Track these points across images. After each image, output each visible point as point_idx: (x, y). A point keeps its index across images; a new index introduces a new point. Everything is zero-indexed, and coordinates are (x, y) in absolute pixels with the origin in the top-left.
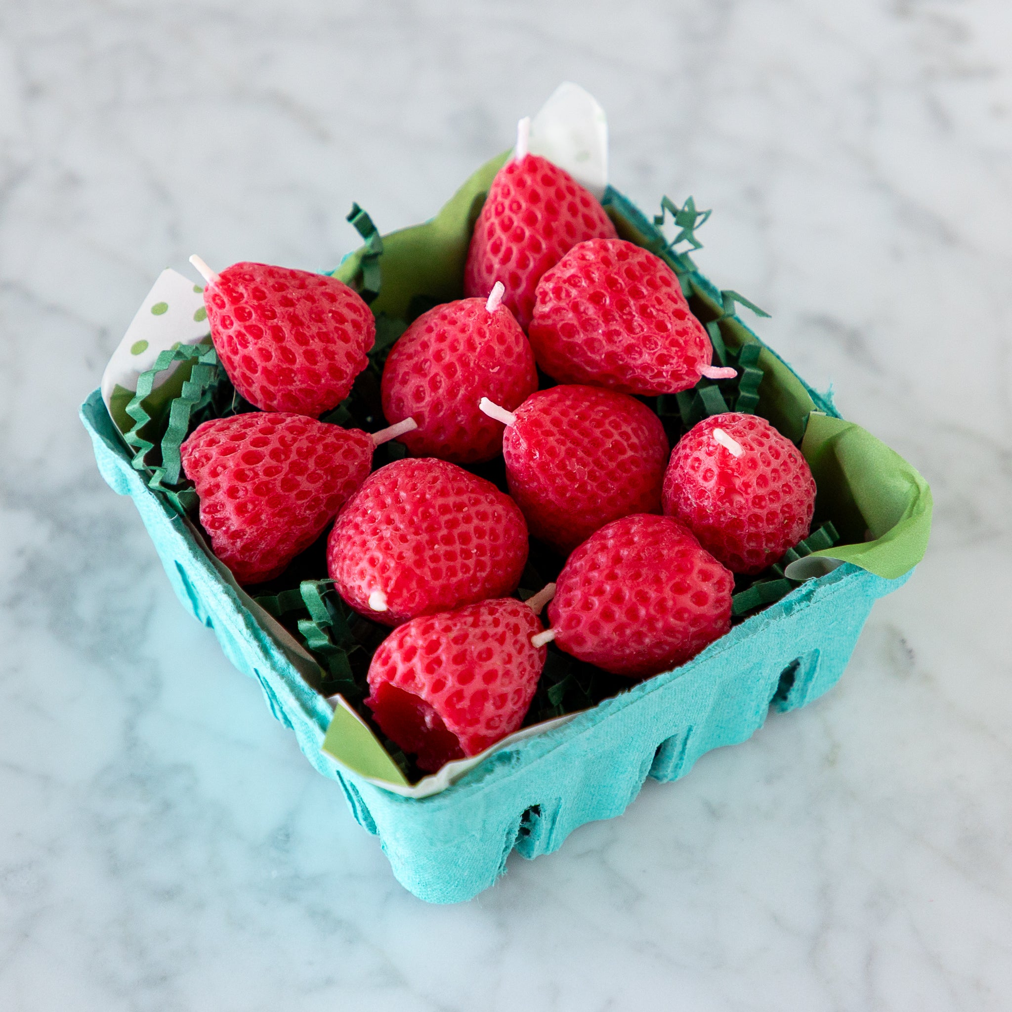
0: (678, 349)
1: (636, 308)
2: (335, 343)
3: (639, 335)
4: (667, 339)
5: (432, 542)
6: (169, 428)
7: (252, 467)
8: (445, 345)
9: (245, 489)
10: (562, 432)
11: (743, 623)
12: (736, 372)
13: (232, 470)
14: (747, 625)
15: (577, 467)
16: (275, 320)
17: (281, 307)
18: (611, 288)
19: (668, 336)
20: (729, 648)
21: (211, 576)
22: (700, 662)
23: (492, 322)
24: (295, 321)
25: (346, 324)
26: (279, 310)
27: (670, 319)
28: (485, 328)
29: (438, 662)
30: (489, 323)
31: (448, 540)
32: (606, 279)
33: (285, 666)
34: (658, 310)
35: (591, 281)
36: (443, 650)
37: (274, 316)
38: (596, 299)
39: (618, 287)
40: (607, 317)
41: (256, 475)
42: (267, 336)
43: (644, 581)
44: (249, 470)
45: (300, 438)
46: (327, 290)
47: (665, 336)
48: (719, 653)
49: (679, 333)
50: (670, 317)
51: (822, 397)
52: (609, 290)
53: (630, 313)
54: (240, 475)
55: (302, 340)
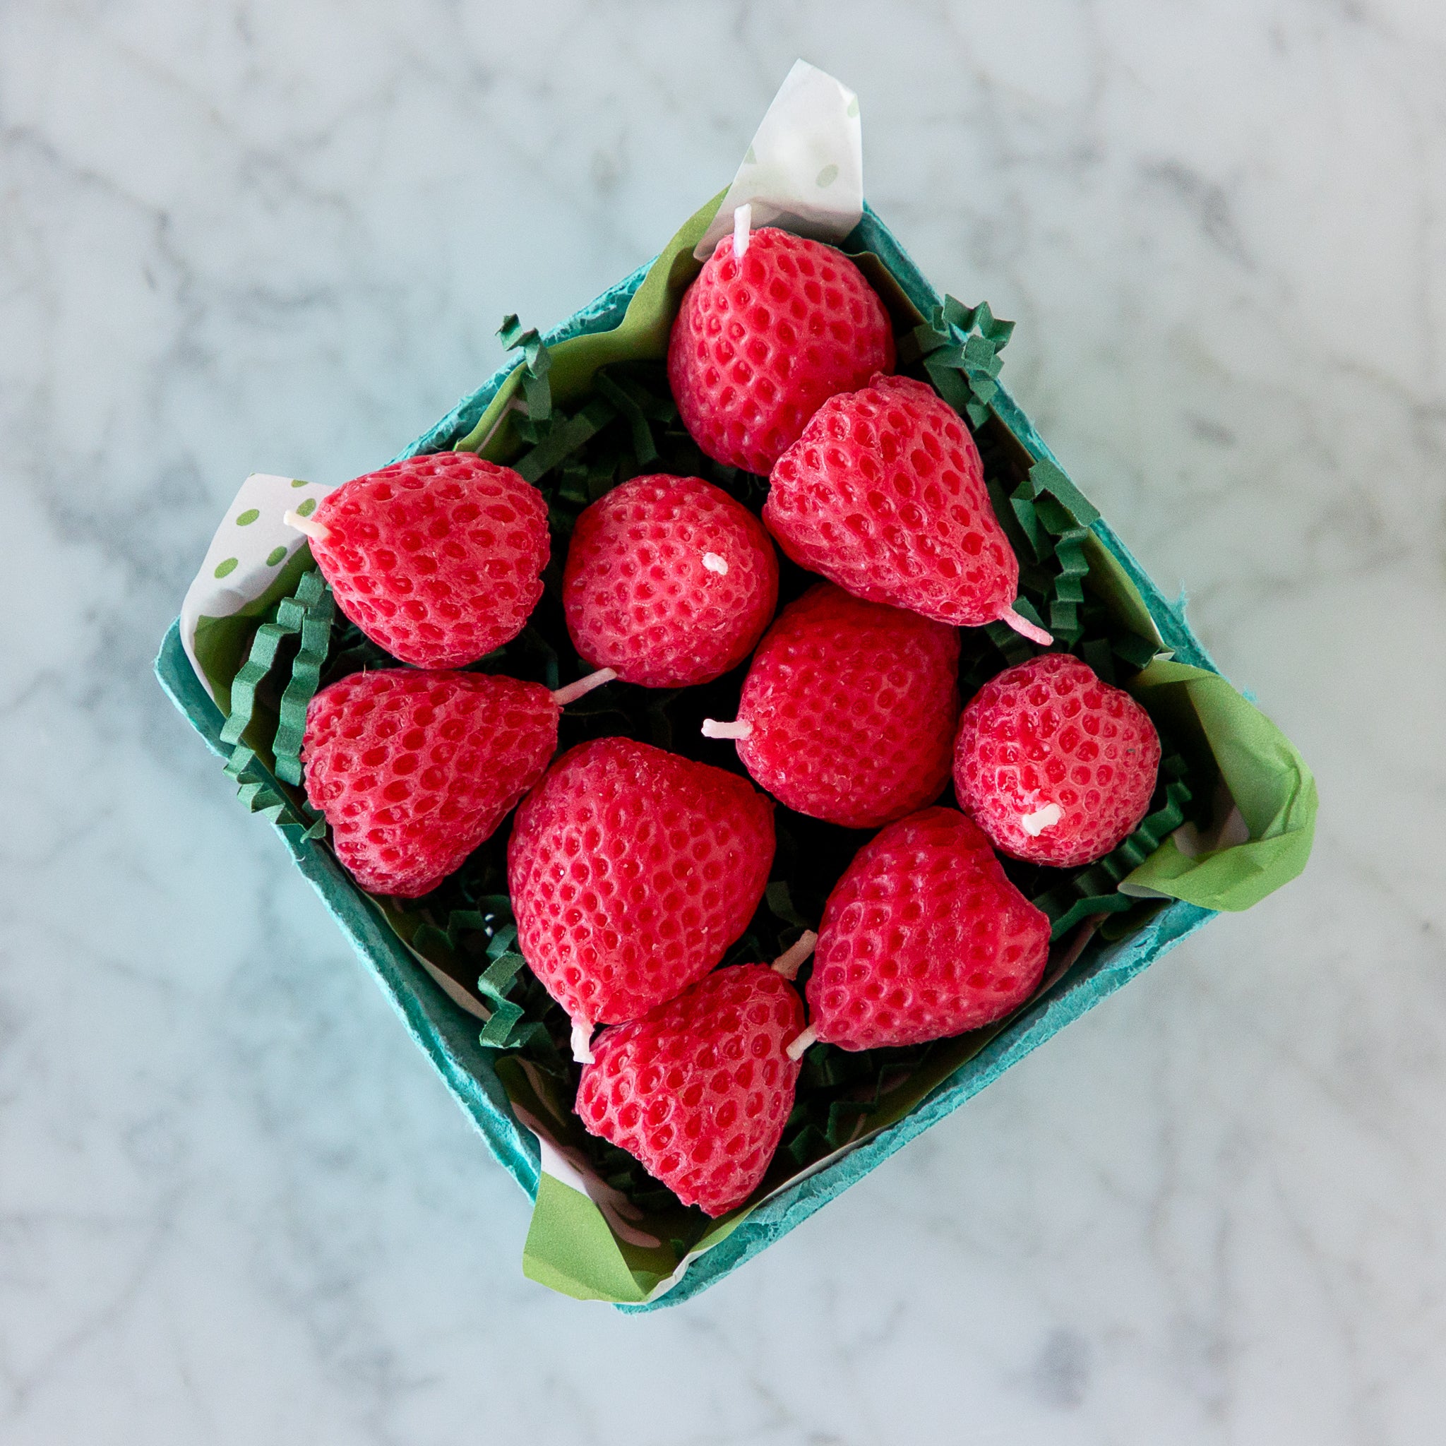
0: (971, 600)
1: (912, 540)
2: (496, 604)
3: (916, 578)
4: (955, 588)
5: (647, 940)
6: (280, 727)
7: (399, 804)
8: (647, 604)
9: (393, 834)
10: (815, 735)
11: (1063, 999)
12: (1052, 638)
13: (373, 813)
14: (1068, 1002)
15: (837, 777)
16: (412, 594)
17: (419, 576)
18: (876, 510)
19: (958, 584)
20: (1045, 1041)
21: (358, 942)
22: (1007, 1066)
23: (712, 582)
24: (438, 590)
25: (510, 573)
26: (416, 581)
27: (959, 556)
28: (703, 590)
29: (667, 1131)
30: (709, 584)
31: (669, 929)
32: (868, 498)
33: (467, 1082)
34: (943, 544)
35: (848, 497)
36: (672, 1119)
37: (408, 589)
38: (855, 523)
39: (885, 508)
40: (871, 548)
41: (405, 814)
42: (401, 611)
43: (933, 976)
44: (395, 807)
45: (459, 744)
46: (480, 527)
47: (954, 583)
48: (1032, 1050)
49: (971, 576)
50: (958, 554)
51: (1169, 607)
52: (874, 513)
53: (903, 546)
54: (383, 817)
55: (449, 612)
